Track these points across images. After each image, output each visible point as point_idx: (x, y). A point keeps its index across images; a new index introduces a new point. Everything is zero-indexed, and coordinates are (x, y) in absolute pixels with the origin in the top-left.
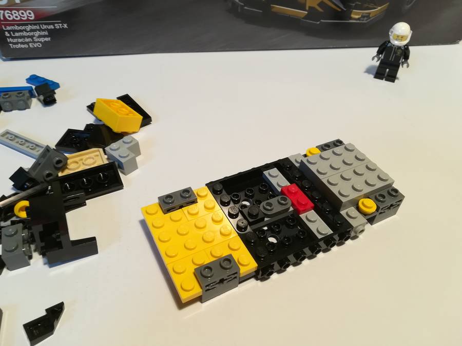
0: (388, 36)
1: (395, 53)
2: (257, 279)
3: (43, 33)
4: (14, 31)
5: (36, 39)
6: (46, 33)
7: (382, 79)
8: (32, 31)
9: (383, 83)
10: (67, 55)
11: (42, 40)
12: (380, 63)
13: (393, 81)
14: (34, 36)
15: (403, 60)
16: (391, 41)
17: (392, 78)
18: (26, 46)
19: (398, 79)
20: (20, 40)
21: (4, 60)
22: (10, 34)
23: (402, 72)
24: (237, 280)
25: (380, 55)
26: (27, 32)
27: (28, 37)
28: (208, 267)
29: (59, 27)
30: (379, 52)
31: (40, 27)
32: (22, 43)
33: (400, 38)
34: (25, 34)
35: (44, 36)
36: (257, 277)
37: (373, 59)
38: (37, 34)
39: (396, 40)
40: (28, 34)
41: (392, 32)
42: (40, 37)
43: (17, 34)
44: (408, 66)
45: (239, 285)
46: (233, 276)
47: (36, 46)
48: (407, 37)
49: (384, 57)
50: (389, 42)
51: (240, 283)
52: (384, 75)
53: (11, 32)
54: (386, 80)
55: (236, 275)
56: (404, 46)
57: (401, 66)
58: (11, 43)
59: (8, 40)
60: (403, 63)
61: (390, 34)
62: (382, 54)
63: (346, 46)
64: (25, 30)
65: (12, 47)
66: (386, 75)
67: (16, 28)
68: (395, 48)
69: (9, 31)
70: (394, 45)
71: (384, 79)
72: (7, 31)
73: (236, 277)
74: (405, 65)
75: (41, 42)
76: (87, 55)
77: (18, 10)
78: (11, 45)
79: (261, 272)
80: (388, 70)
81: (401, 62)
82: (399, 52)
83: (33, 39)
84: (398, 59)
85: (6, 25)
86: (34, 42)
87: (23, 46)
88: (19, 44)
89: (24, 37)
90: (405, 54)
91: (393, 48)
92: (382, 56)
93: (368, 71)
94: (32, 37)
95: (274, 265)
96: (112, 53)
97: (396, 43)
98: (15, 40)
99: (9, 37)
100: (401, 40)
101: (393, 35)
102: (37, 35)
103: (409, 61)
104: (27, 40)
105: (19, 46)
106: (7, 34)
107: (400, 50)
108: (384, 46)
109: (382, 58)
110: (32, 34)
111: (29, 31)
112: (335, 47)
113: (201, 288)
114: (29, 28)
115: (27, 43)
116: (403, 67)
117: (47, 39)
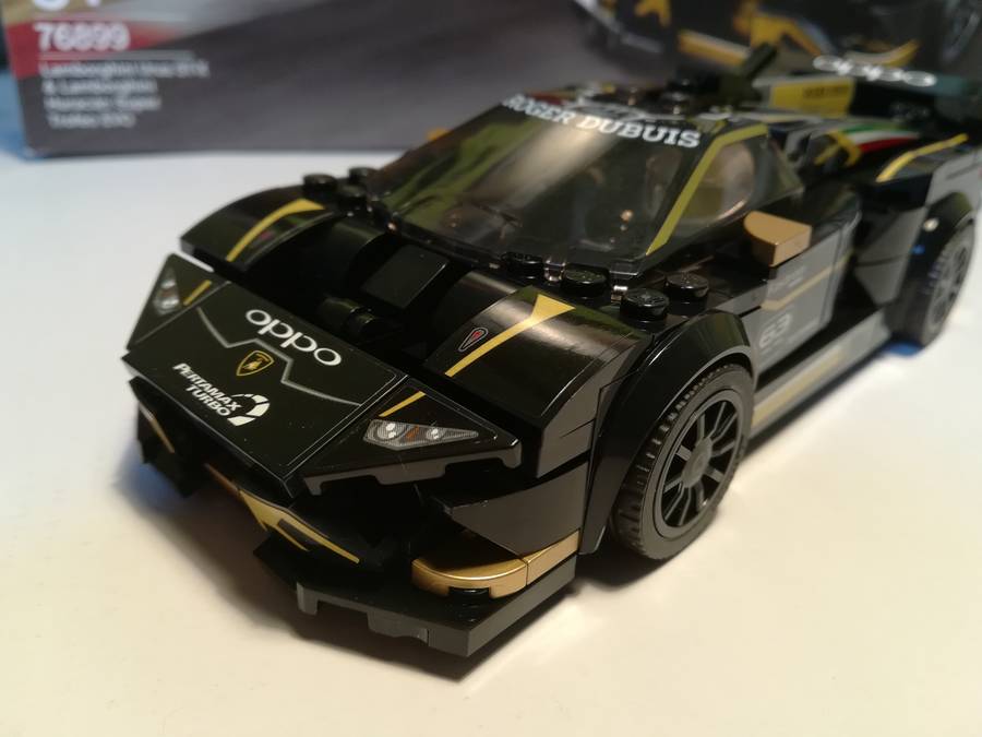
4: (69, 79)
5: (121, 103)
8: (116, 79)
18: (93, 121)
20: (81, 104)
21: (27, 159)
26: (103, 82)
29: (187, 73)
32: (84, 113)
34: (95, 87)
38: (127, 87)
40: (103, 88)
42: (134, 95)
43: (76, 88)
47: (119, 123)
59: (50, 105)
67: (78, 70)
69: (56, 80)
72: (52, 78)
75: (133, 112)
77: (89, 23)
83: (115, 103)
85: (51, 63)
86: (114, 110)
87: (84, 122)
94: (109, 96)
98: (69, 105)
99: (53, 96)
102: (126, 91)
104: (99, 104)
106: (49, 87)
110: (113, 87)
111: (107, 81)
114: (108, 70)
115: (94, 113)
117: (151, 104)
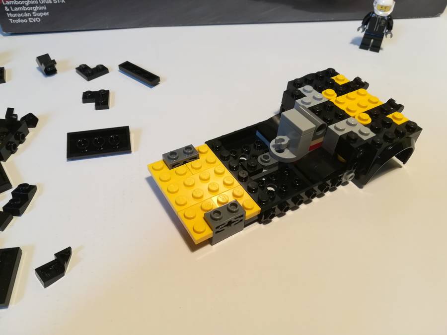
0: (372, 7)
1: (379, 23)
2: (260, 223)
3: (41, 8)
4: (14, 6)
5: (35, 14)
6: (45, 8)
7: (367, 49)
8: (30, 5)
9: (368, 53)
10: (65, 30)
11: (41, 14)
12: (365, 34)
13: (378, 51)
14: (33, 11)
15: (387, 31)
16: (376, 12)
17: (376, 48)
18: (25, 21)
19: (382, 49)
20: (19, 15)
21: (5, 35)
22: (10, 9)
23: (386, 42)
24: (242, 223)
25: (365, 26)
26: (27, 7)
27: (27, 12)
28: (217, 212)
29: (56, 2)
30: (364, 23)
31: (38, 2)
32: (21, 18)
33: (383, 8)
34: (24, 9)
35: (43, 11)
36: (260, 221)
37: (358, 30)
38: (36, 8)
39: (380, 10)
40: (27, 9)
41: (376, 3)
42: (38, 11)
43: (16, 9)
44: (391, 36)
45: (245, 229)
46: (240, 219)
47: (35, 21)
48: (390, 7)
49: (369, 28)
50: (374, 13)
51: (245, 226)
52: (369, 45)
53: (11, 7)
54: (371, 50)
55: (242, 218)
56: (388, 16)
57: (384, 37)
58: (10, 18)
59: (8, 15)
60: (387, 34)
61: (374, 5)
62: (367, 25)
63: (333, 19)
64: (24, 5)
65: (12, 22)
66: (370, 46)
67: (15, 2)
68: (379, 18)
69: (9, 6)
70: (378, 16)
71: (369, 49)
72: (7, 5)
73: (241, 220)
74: (389, 35)
75: (40, 17)
76: (84, 29)
78: (11, 20)
79: (263, 216)
80: (372, 40)
81: (384, 32)
82: (383, 22)
83: (32, 14)
84: (381, 29)
86: (34, 17)
87: (22, 21)
88: (19, 19)
89: (23, 12)
90: (388, 24)
91: (376, 18)
92: (367, 27)
93: (354, 42)
94: (31, 12)
95: (275, 208)
96: (107, 27)
97: (380, 13)
98: (15, 15)
99: (9, 12)
100: (385, 11)
101: (377, 5)
102: (36, 10)
103: (392, 31)
104: (26, 15)
105: (19, 21)
106: (7, 9)
107: (384, 21)
108: (368, 17)
109: (367, 28)
110: (31, 8)
111: (28, 6)
112: (321, 20)
113: (212, 230)
114: (28, 2)
115: (27, 18)
116: (386, 37)
117: (46, 14)
